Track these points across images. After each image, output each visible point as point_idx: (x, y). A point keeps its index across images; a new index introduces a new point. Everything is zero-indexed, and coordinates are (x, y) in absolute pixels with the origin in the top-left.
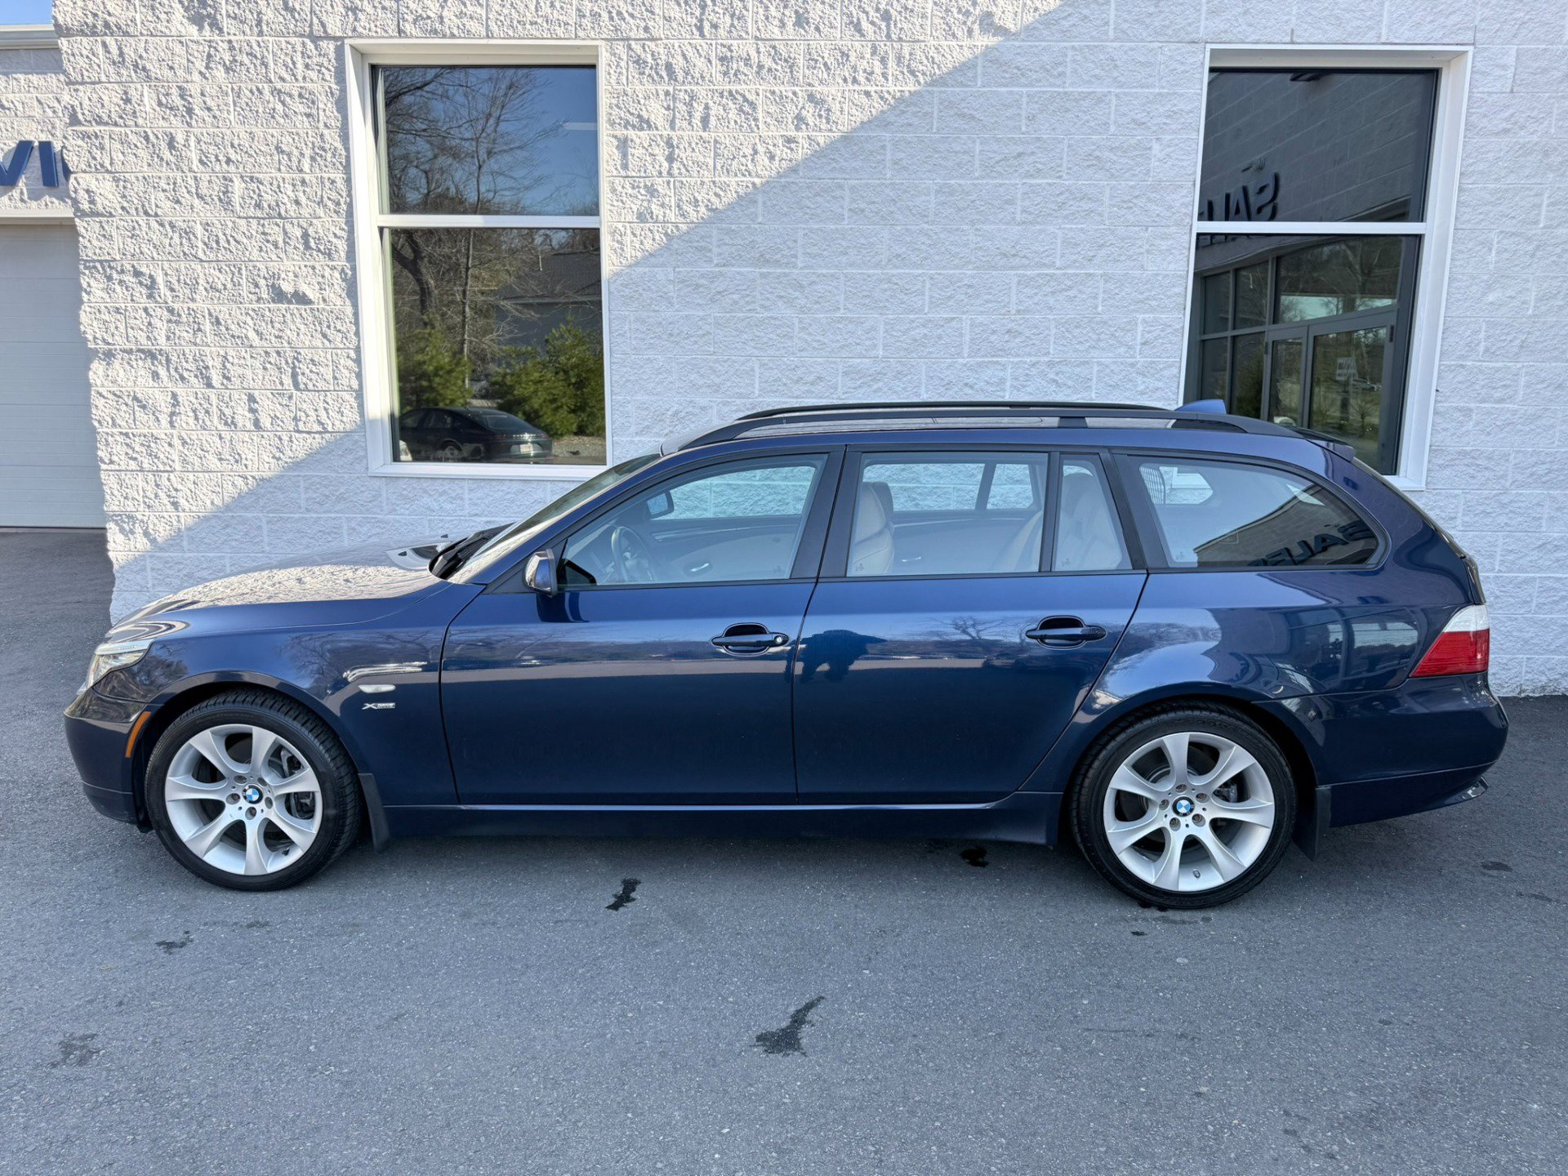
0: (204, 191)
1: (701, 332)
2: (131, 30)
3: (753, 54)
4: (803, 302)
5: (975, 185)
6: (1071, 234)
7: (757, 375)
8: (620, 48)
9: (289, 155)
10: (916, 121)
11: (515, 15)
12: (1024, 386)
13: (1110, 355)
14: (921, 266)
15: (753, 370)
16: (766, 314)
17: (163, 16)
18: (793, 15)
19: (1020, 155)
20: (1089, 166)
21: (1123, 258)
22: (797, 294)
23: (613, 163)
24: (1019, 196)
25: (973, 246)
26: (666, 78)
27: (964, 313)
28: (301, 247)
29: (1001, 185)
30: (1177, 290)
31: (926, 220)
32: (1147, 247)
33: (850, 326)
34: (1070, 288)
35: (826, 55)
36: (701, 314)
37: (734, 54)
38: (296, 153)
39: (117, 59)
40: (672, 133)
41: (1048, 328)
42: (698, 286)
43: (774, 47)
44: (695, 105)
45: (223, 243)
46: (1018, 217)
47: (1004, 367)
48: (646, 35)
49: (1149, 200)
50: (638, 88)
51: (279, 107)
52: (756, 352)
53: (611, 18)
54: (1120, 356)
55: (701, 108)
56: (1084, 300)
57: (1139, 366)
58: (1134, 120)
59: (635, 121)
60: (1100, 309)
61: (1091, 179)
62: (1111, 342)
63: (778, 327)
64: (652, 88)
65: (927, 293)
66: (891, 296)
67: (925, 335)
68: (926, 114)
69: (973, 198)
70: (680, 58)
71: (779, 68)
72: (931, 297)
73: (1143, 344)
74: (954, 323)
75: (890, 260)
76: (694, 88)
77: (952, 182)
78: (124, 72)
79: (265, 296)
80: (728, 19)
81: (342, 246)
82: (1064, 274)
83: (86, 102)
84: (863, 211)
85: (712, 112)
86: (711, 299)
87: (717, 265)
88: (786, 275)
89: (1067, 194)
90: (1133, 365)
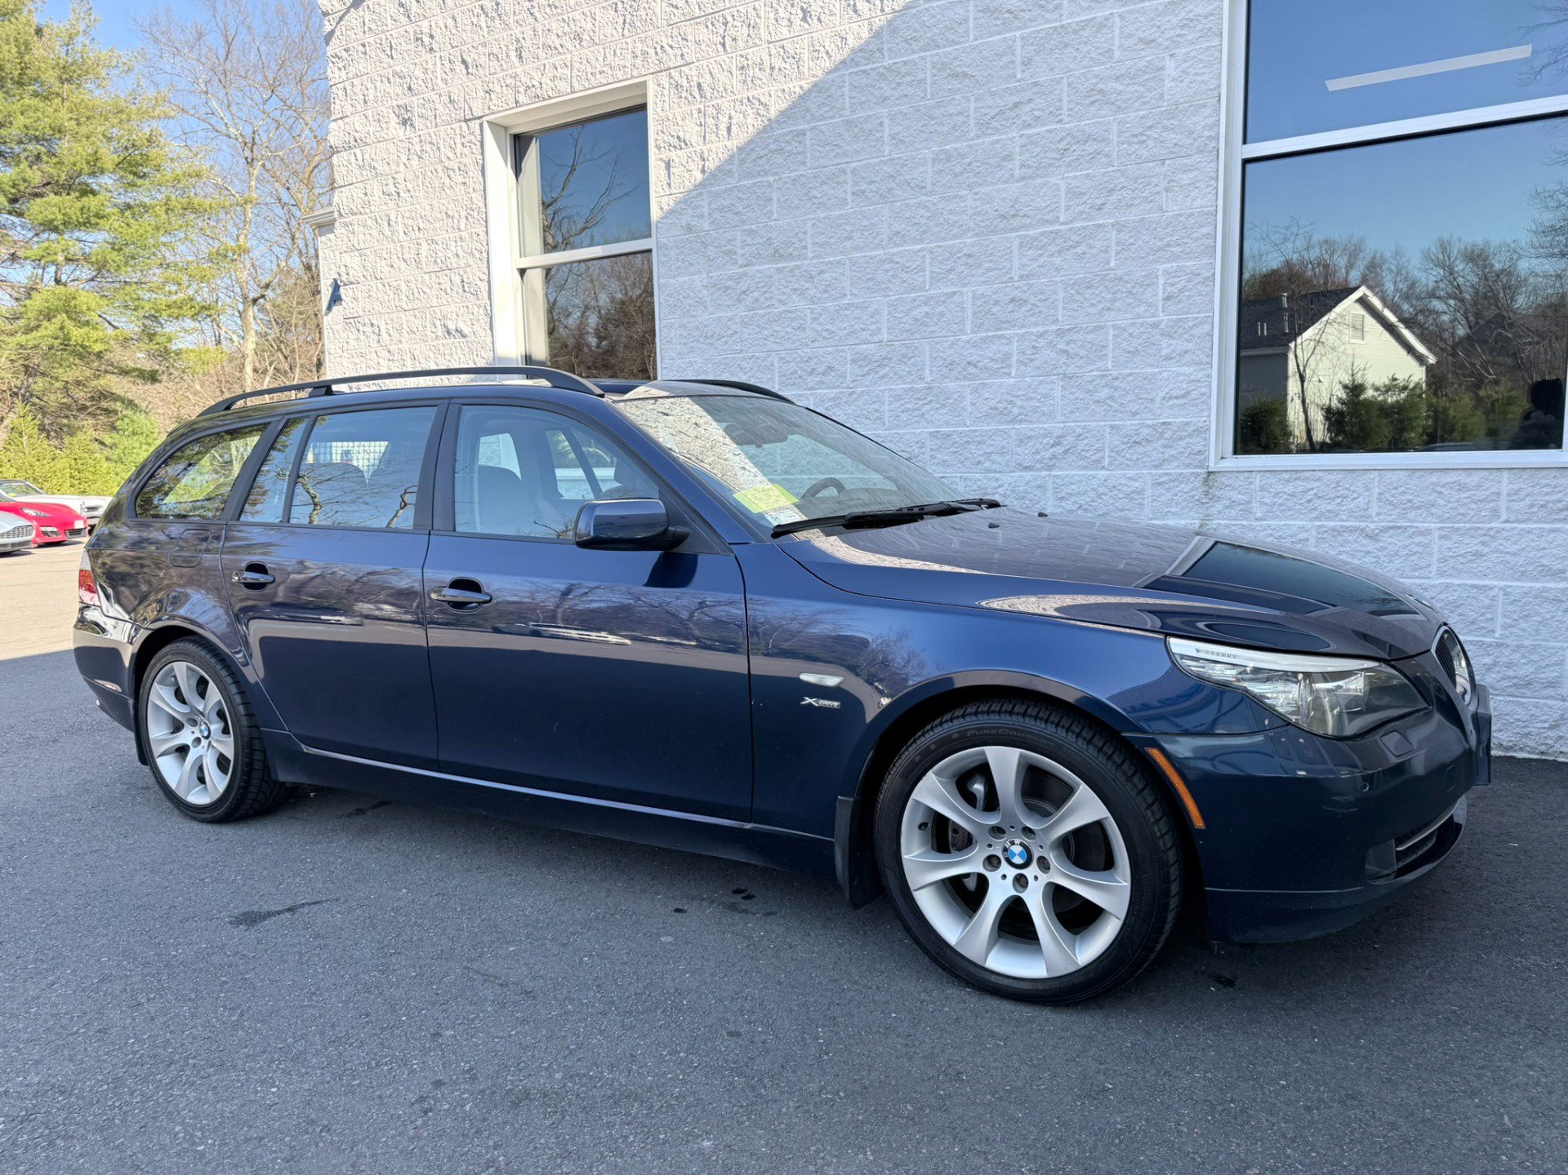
0: (406, 256)
1: (730, 332)
2: (368, 141)
3: (766, 57)
4: (811, 292)
5: (971, 146)
6: (1075, 183)
7: (777, 370)
8: (664, 78)
9: (453, 218)
10: (911, 91)
11: (589, 69)
12: (1032, 360)
13: (1128, 316)
14: (922, 241)
15: (772, 365)
16: (783, 308)
17: (384, 126)
18: (799, 12)
19: (1016, 105)
20: (1092, 103)
21: (1137, 201)
22: (807, 285)
23: (659, 184)
24: (1017, 150)
25: (971, 212)
26: (698, 96)
27: (965, 285)
28: (461, 291)
29: (997, 142)
30: (1204, 231)
31: (924, 191)
32: (1164, 184)
33: (856, 311)
34: (1079, 243)
35: (827, 44)
36: (730, 314)
37: (750, 62)
38: (456, 215)
39: (361, 163)
40: (704, 148)
41: (1055, 292)
42: (727, 288)
43: (783, 47)
44: (720, 117)
45: (416, 295)
46: (1017, 173)
47: (1009, 341)
48: (683, 62)
49: (1165, 128)
50: (677, 111)
51: (447, 181)
52: (776, 347)
53: (656, 53)
54: (1139, 316)
55: (726, 119)
56: (1094, 256)
57: (1161, 326)
58: (1141, 40)
59: (675, 141)
60: (1112, 264)
61: (1094, 117)
62: (1128, 300)
63: (793, 320)
64: (687, 108)
65: (928, 269)
66: (893, 276)
67: (927, 313)
68: (920, 81)
69: (968, 161)
70: (708, 76)
71: (788, 66)
72: (932, 272)
73: (1168, 299)
74: (956, 299)
75: (891, 239)
76: (719, 102)
77: (948, 147)
78: (364, 173)
79: (440, 334)
80: (745, 30)
81: (484, 286)
82: (1070, 229)
83: (345, 200)
84: (863, 192)
85: (734, 121)
86: (738, 299)
87: (741, 266)
88: (798, 267)
89: (1069, 139)
90: (1155, 326)
